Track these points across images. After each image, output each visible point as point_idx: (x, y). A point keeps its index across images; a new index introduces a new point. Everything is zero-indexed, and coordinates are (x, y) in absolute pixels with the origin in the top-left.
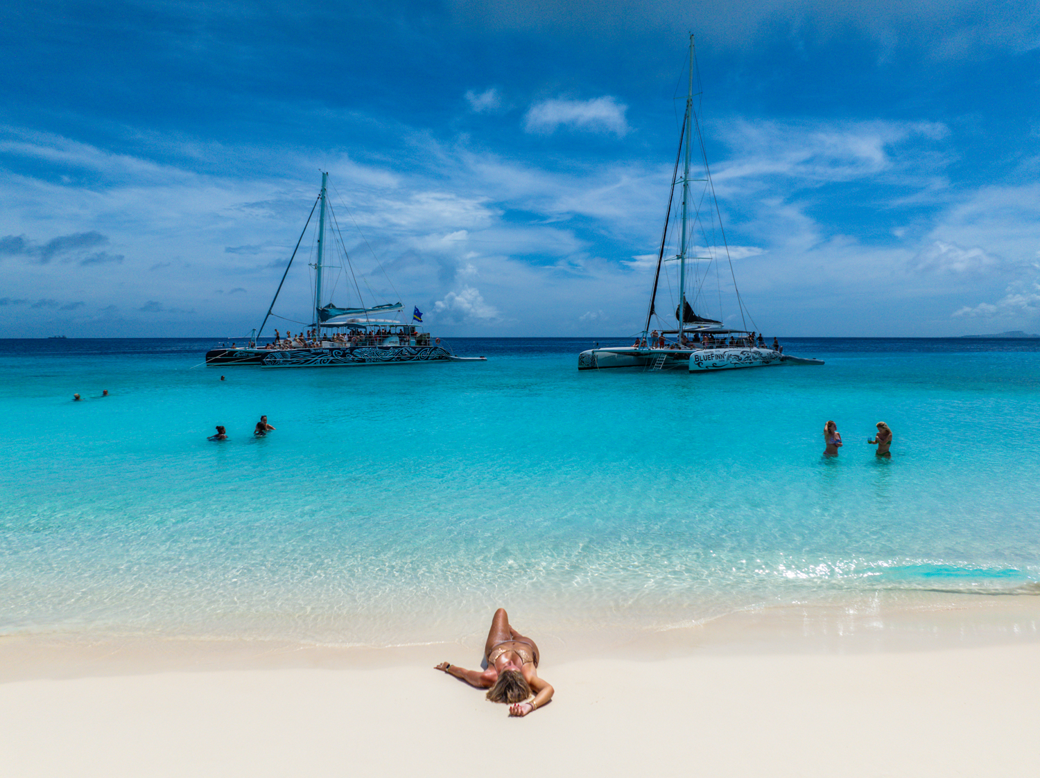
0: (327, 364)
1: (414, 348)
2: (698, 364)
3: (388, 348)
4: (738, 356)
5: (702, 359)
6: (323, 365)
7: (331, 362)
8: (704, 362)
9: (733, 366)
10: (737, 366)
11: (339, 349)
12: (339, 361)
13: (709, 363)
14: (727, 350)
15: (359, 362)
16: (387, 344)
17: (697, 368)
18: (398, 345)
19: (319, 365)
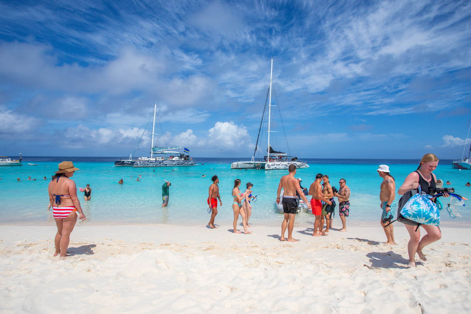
0: (154, 166)
1: (183, 161)
2: (269, 167)
3: (174, 161)
4: (286, 165)
5: (270, 165)
6: (153, 166)
7: (156, 165)
8: (271, 167)
9: (284, 168)
10: (286, 168)
11: (158, 161)
12: (159, 165)
13: (274, 167)
14: (282, 162)
15: (165, 165)
16: (174, 159)
17: (268, 169)
18: (178, 160)
19: (152, 166)
